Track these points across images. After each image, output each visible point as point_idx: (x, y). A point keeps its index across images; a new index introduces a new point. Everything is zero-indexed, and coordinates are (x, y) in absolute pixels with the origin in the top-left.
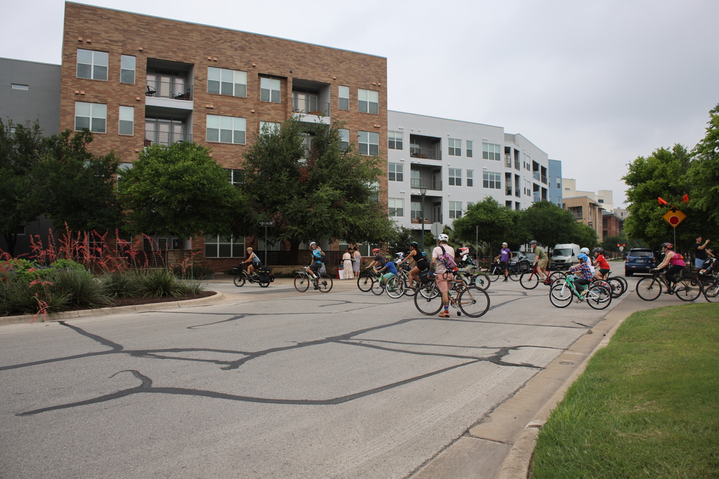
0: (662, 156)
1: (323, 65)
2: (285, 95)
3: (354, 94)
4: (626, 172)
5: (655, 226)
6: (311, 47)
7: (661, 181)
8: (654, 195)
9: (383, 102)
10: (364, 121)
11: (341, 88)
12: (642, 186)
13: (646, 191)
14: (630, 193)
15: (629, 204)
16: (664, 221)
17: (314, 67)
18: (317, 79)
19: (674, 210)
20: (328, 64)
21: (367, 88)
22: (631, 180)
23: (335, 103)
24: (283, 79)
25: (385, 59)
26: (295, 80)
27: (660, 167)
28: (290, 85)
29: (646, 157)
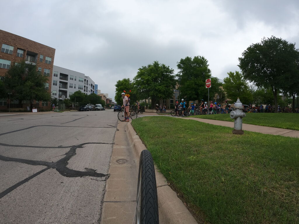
0: (125, 80)
1: (37, 48)
2: (24, 55)
3: (44, 58)
4: (116, 83)
6: (34, 42)
7: (125, 86)
9: (53, 62)
10: (47, 66)
11: (41, 56)
12: (120, 87)
13: (121, 89)
14: (117, 89)
15: (116, 92)
17: (34, 48)
18: (34, 52)
19: (128, 94)
20: (38, 48)
21: (48, 56)
22: (117, 86)
23: (38, 60)
24: (24, 50)
25: (55, 49)
26: (28, 51)
27: (125, 83)
28: (26, 53)
29: (121, 80)
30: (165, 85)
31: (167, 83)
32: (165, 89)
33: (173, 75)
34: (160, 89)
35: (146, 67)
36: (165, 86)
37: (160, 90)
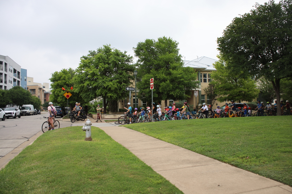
0: (64, 72)
4: (51, 77)
5: (61, 98)
7: (64, 81)
8: (61, 86)
12: (56, 83)
13: (58, 85)
14: (52, 85)
15: (52, 89)
16: (64, 97)
19: (68, 92)
22: (53, 80)
27: (64, 76)
29: (58, 72)
30: (118, 80)
31: (121, 78)
32: (117, 85)
33: (131, 64)
34: (110, 86)
35: (94, 51)
36: (117, 82)
37: (110, 88)
